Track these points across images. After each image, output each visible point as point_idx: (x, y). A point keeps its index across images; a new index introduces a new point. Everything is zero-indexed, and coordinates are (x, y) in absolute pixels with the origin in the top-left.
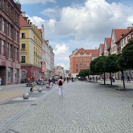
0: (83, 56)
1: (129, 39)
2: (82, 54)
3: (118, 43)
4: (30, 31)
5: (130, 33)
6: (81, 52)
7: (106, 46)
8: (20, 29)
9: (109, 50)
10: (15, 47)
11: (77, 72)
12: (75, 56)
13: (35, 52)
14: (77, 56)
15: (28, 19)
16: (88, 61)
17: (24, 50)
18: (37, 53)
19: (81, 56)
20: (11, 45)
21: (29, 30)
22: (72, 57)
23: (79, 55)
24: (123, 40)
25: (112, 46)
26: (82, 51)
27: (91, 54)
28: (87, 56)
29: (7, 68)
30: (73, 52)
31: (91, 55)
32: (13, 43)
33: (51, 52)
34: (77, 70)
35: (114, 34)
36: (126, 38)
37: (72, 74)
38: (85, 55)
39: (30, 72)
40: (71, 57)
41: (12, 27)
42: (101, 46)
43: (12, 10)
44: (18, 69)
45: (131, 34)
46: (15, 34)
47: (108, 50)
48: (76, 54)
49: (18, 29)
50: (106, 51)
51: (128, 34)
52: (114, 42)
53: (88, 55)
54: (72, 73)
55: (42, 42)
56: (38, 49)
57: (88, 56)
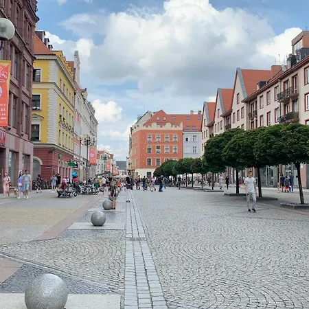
0: (164, 128)
1: (278, 93)
2: (162, 123)
3: (251, 101)
4: (53, 65)
5: (281, 79)
6: (158, 118)
7: (219, 106)
8: (34, 59)
9: (227, 116)
10: (23, 103)
11: (149, 164)
12: (145, 128)
13: (60, 116)
14: (149, 128)
15: (46, 37)
16: (174, 140)
17: (36, 109)
18: (64, 119)
19: (159, 128)
20: (15, 97)
21: (50, 62)
22: (138, 129)
23: (154, 126)
24: (265, 94)
25: (235, 108)
26: (160, 117)
27: (182, 125)
28: (173, 128)
29: (7, 151)
30: (140, 118)
31: (181, 128)
32: (19, 93)
33: (92, 117)
34: (149, 161)
35: (241, 81)
36: (272, 89)
37: (136, 171)
38: (168, 127)
39: (49, 164)
40: (134, 131)
41: (18, 52)
42: (206, 107)
43: (18, 12)
44: (29, 156)
45: (284, 82)
46: (24, 70)
47: (224, 117)
48: (148, 123)
49: (29, 60)
50: (219, 120)
51: (278, 82)
52: (242, 98)
53: (174, 126)
54: (137, 168)
55: (75, 94)
56: (66, 108)
57: (176, 129)
